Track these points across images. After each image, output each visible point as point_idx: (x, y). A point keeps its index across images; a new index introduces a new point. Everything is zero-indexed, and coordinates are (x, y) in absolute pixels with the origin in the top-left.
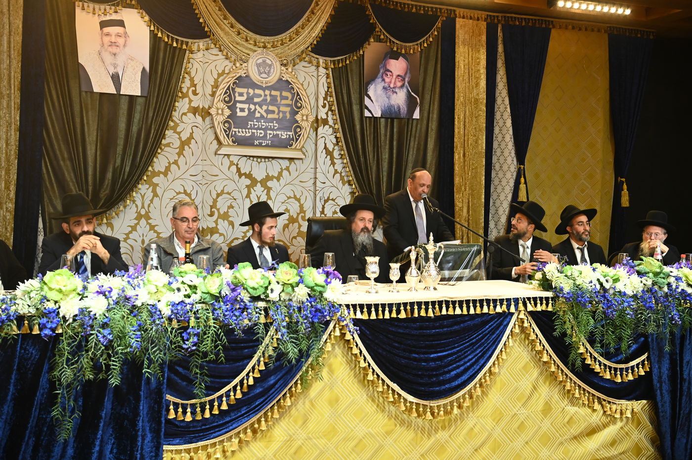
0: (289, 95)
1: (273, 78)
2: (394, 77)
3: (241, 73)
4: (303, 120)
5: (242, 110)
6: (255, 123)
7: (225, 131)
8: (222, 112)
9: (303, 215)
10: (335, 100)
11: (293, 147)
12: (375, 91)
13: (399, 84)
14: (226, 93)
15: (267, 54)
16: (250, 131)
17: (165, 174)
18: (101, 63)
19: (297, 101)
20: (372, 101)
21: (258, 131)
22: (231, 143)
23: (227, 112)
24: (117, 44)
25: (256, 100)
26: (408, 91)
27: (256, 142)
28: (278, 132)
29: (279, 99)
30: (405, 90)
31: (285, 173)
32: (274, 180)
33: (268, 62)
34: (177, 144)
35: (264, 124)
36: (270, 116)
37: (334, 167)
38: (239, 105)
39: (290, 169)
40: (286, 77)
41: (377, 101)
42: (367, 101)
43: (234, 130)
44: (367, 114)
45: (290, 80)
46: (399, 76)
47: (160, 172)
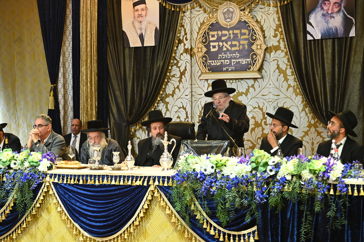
0: (246, 31)
1: (235, 21)
2: (332, 4)
3: (213, 21)
4: (257, 49)
5: (214, 47)
6: (223, 55)
7: (203, 63)
8: (201, 50)
9: (265, 120)
10: (283, 31)
11: (251, 70)
12: (316, 18)
13: (336, 10)
14: (203, 36)
15: (230, 4)
16: (220, 61)
17: (173, 95)
18: (134, 29)
19: (252, 35)
20: (313, 27)
21: (225, 61)
22: (207, 71)
23: (204, 50)
24: (142, 15)
25: (223, 38)
26: (344, 14)
27: (224, 69)
28: (239, 60)
29: (239, 35)
30: (341, 14)
31: (251, 90)
32: (243, 95)
33: (231, 10)
34: (178, 75)
35: (229, 55)
36: (233, 49)
37: (287, 82)
38: (212, 44)
39: (255, 86)
40: (244, 19)
41: (317, 26)
42: (309, 28)
43: (209, 61)
44: (309, 38)
45: (247, 21)
46: (335, 3)
47: (169, 94)
